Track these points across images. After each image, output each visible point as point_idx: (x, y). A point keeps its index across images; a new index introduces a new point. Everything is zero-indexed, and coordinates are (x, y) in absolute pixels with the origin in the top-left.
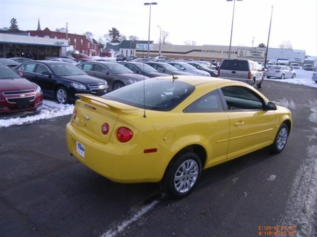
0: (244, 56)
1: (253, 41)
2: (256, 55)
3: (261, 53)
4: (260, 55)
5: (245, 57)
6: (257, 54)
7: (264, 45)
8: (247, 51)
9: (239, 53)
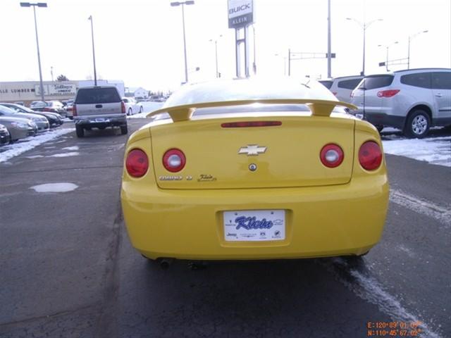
0: (47, 94)
1: (52, 72)
2: (63, 91)
3: (71, 87)
4: (69, 91)
5: (48, 96)
6: (64, 89)
7: (65, 77)
8: (50, 86)
9: (37, 90)
